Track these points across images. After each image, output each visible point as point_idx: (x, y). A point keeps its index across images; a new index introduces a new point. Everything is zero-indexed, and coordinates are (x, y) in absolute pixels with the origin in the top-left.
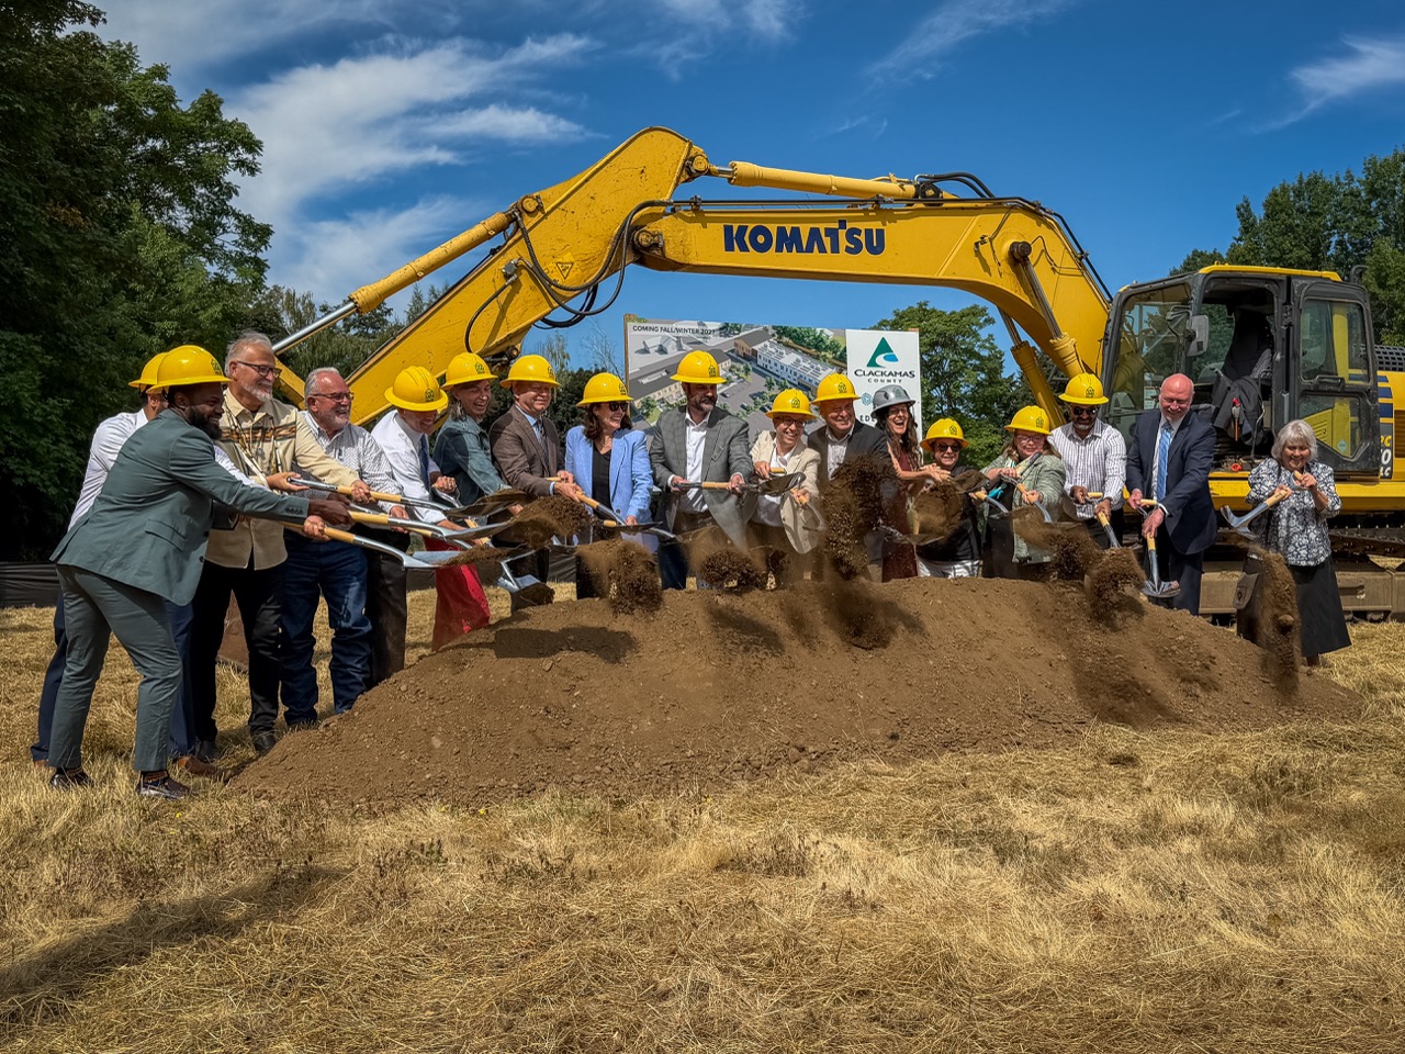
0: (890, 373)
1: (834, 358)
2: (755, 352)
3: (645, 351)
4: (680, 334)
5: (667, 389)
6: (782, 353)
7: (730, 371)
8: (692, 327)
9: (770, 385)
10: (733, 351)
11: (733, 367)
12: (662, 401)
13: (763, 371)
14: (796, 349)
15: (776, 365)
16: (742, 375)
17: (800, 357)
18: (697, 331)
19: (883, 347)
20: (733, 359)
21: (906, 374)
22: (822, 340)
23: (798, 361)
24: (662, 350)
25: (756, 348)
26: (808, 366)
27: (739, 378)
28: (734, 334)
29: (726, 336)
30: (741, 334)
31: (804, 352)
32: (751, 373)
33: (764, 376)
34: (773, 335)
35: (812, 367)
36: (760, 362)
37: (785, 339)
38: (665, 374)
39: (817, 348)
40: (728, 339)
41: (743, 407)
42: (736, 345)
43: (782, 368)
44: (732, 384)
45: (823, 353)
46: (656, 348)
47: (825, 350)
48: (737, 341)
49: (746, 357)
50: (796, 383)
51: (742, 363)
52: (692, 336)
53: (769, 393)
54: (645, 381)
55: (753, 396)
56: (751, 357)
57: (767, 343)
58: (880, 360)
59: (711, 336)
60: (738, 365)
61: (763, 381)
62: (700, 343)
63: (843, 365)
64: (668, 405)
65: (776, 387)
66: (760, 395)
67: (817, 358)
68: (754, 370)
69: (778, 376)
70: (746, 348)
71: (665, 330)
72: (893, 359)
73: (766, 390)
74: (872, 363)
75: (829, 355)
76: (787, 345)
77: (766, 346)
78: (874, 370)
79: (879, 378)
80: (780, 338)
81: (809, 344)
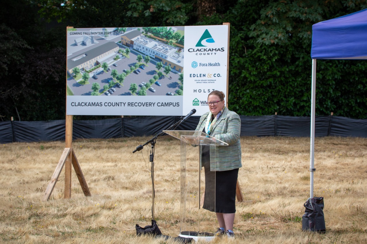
0: (210, 50)
1: (177, 43)
2: (132, 42)
3: (76, 45)
4: (93, 35)
5: (85, 63)
6: (147, 42)
7: (118, 53)
8: (99, 31)
9: (139, 59)
10: (120, 42)
11: (120, 50)
12: (83, 69)
13: (136, 52)
14: (155, 39)
15: (143, 48)
16: (125, 54)
17: (157, 43)
18: (102, 33)
19: (206, 35)
20: (120, 46)
21: (219, 49)
22: (170, 33)
23: (156, 45)
24: (84, 44)
25: (133, 40)
26: (161, 48)
27: (123, 56)
28: (121, 33)
29: (117, 34)
30: (126, 33)
31: (159, 40)
32: (130, 53)
33: (136, 54)
34: (143, 32)
35: (164, 48)
36: (135, 47)
37: (149, 34)
38: (84, 56)
39: (167, 37)
40: (118, 36)
41: (124, 71)
42: (122, 39)
43: (147, 49)
44: (119, 60)
45: (170, 40)
46: (81, 43)
47: (172, 38)
48: (123, 37)
49: (127, 45)
50: (154, 57)
51: (125, 48)
52: (99, 35)
53: (139, 64)
54: (75, 60)
55: (130, 66)
56: (130, 45)
57: (139, 37)
58: (204, 42)
59: (109, 35)
60: (122, 49)
61: (136, 57)
62: (103, 39)
63: (181, 46)
64: (86, 71)
65: (143, 60)
66: (134, 64)
67: (167, 43)
68: (131, 52)
69: (144, 54)
70: (128, 40)
71: (86, 34)
72: (212, 41)
73: (137, 62)
74: (199, 44)
75: (174, 41)
76: (150, 37)
77: (138, 39)
78: (199, 48)
79: (203, 53)
80: (147, 33)
81: (162, 36)
